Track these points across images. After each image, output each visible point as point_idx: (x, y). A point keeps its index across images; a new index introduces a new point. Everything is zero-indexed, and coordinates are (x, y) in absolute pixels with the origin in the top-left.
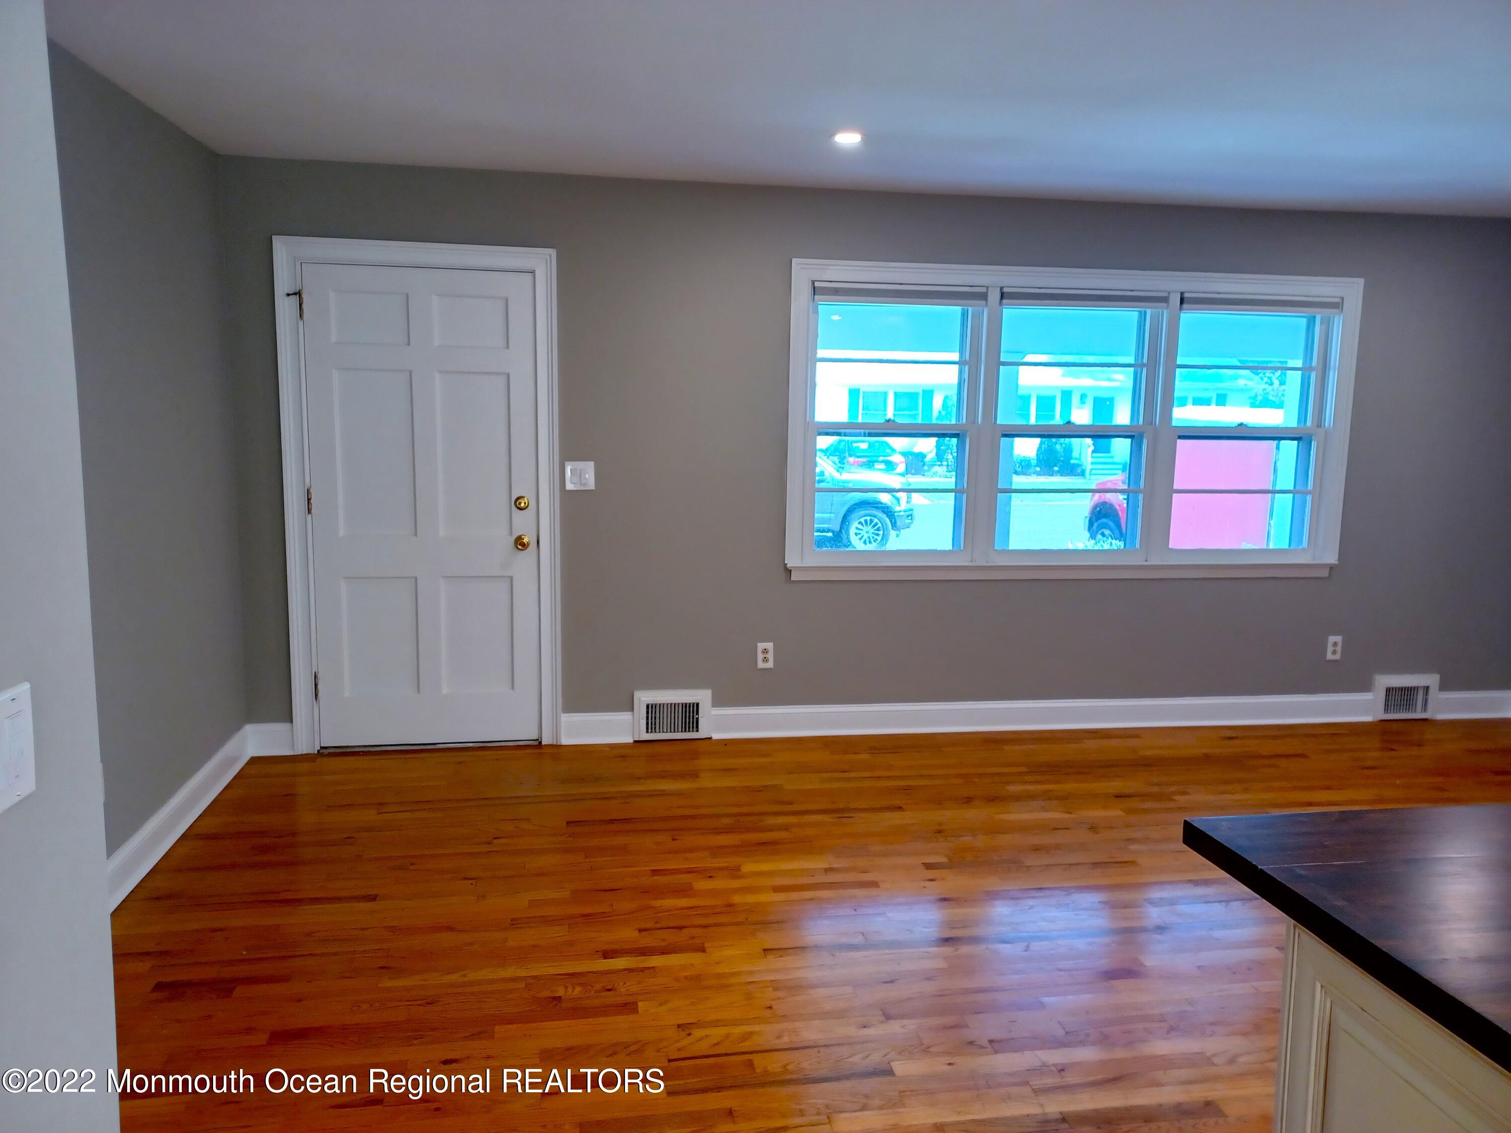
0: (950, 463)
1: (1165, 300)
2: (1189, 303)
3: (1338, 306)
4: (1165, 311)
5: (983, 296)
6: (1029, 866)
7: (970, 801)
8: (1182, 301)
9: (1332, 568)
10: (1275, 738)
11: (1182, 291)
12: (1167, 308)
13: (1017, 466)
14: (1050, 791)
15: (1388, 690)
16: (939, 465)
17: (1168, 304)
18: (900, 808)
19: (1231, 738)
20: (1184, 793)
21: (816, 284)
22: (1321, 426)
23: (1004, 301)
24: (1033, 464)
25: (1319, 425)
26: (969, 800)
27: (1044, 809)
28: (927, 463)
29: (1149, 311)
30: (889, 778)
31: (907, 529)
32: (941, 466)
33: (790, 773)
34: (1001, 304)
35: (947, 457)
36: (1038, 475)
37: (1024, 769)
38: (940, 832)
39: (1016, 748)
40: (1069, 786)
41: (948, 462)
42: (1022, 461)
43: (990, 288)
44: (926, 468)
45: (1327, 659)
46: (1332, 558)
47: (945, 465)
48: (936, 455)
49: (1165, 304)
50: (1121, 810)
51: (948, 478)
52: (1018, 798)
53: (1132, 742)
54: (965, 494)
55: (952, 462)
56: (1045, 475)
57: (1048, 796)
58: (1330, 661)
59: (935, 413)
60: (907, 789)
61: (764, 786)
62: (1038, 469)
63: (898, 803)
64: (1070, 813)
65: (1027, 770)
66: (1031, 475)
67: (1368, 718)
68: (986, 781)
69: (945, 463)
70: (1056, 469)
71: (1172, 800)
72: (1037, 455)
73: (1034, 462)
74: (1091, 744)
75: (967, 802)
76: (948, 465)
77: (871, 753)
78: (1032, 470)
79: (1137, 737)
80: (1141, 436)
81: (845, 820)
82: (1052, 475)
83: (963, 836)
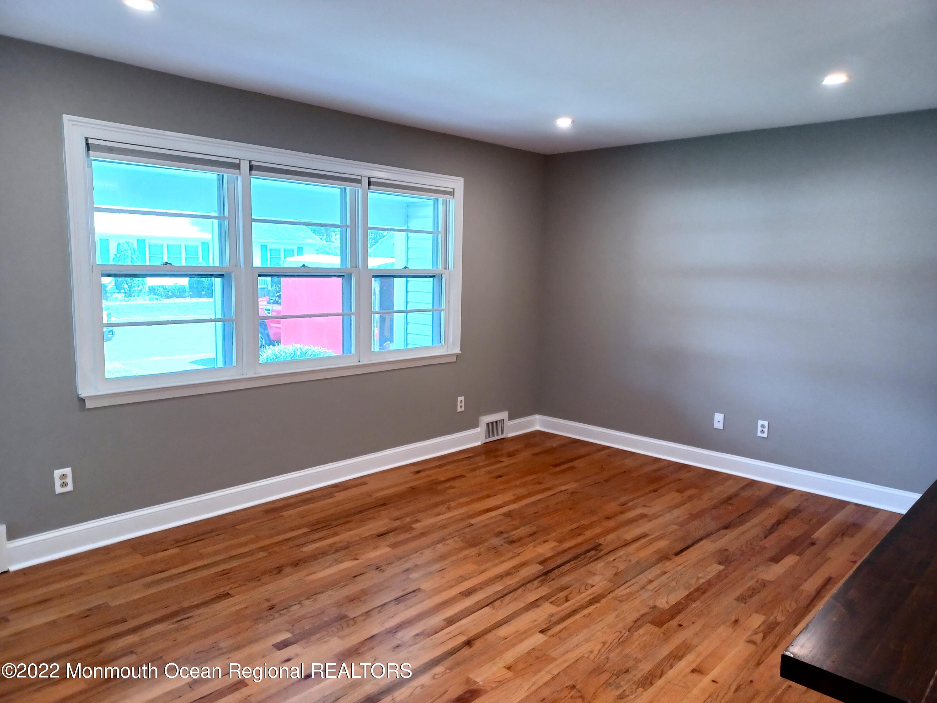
0: (126, 292)
1: (359, 181)
2: (373, 185)
3: (451, 193)
4: (360, 190)
5: (237, 166)
6: (354, 618)
7: (281, 571)
8: (370, 183)
9: (458, 356)
10: (440, 466)
11: (369, 176)
12: (361, 188)
13: (176, 291)
14: (334, 544)
15: (488, 424)
16: (118, 293)
17: (362, 184)
18: (227, 595)
19: (418, 472)
20: (417, 521)
21: (90, 141)
22: (446, 269)
23: (253, 172)
24: (187, 290)
25: (445, 268)
26: (279, 570)
27: (337, 562)
28: (108, 292)
29: (348, 189)
30: (205, 567)
31: (109, 341)
32: (120, 294)
33: (110, 588)
34: (250, 174)
35: (124, 287)
36: (191, 297)
37: (306, 530)
38: (272, 608)
39: (291, 512)
40: (345, 536)
41: (125, 291)
42: (179, 288)
43: (241, 161)
44: (108, 295)
45: (458, 411)
46: (457, 350)
47: (123, 293)
48: (115, 285)
49: (359, 185)
50: (388, 546)
51: (127, 301)
52: (314, 557)
53: (364, 489)
54: (235, 322)
55: (128, 290)
56: (196, 297)
57: (336, 549)
58: (459, 412)
59: (112, 256)
60: (225, 573)
61: (89, 610)
62: (191, 293)
63: (226, 589)
64: (357, 559)
65: (309, 530)
66: (186, 298)
67: (479, 443)
68: (284, 548)
69: (123, 291)
70: (204, 293)
71: (413, 529)
72: (189, 285)
73: (187, 289)
74: (340, 496)
75: (279, 572)
76: (125, 293)
77: (178, 547)
78: (187, 294)
79: (364, 484)
80: (350, 275)
81: (186, 623)
82: (201, 297)
83: (292, 606)
